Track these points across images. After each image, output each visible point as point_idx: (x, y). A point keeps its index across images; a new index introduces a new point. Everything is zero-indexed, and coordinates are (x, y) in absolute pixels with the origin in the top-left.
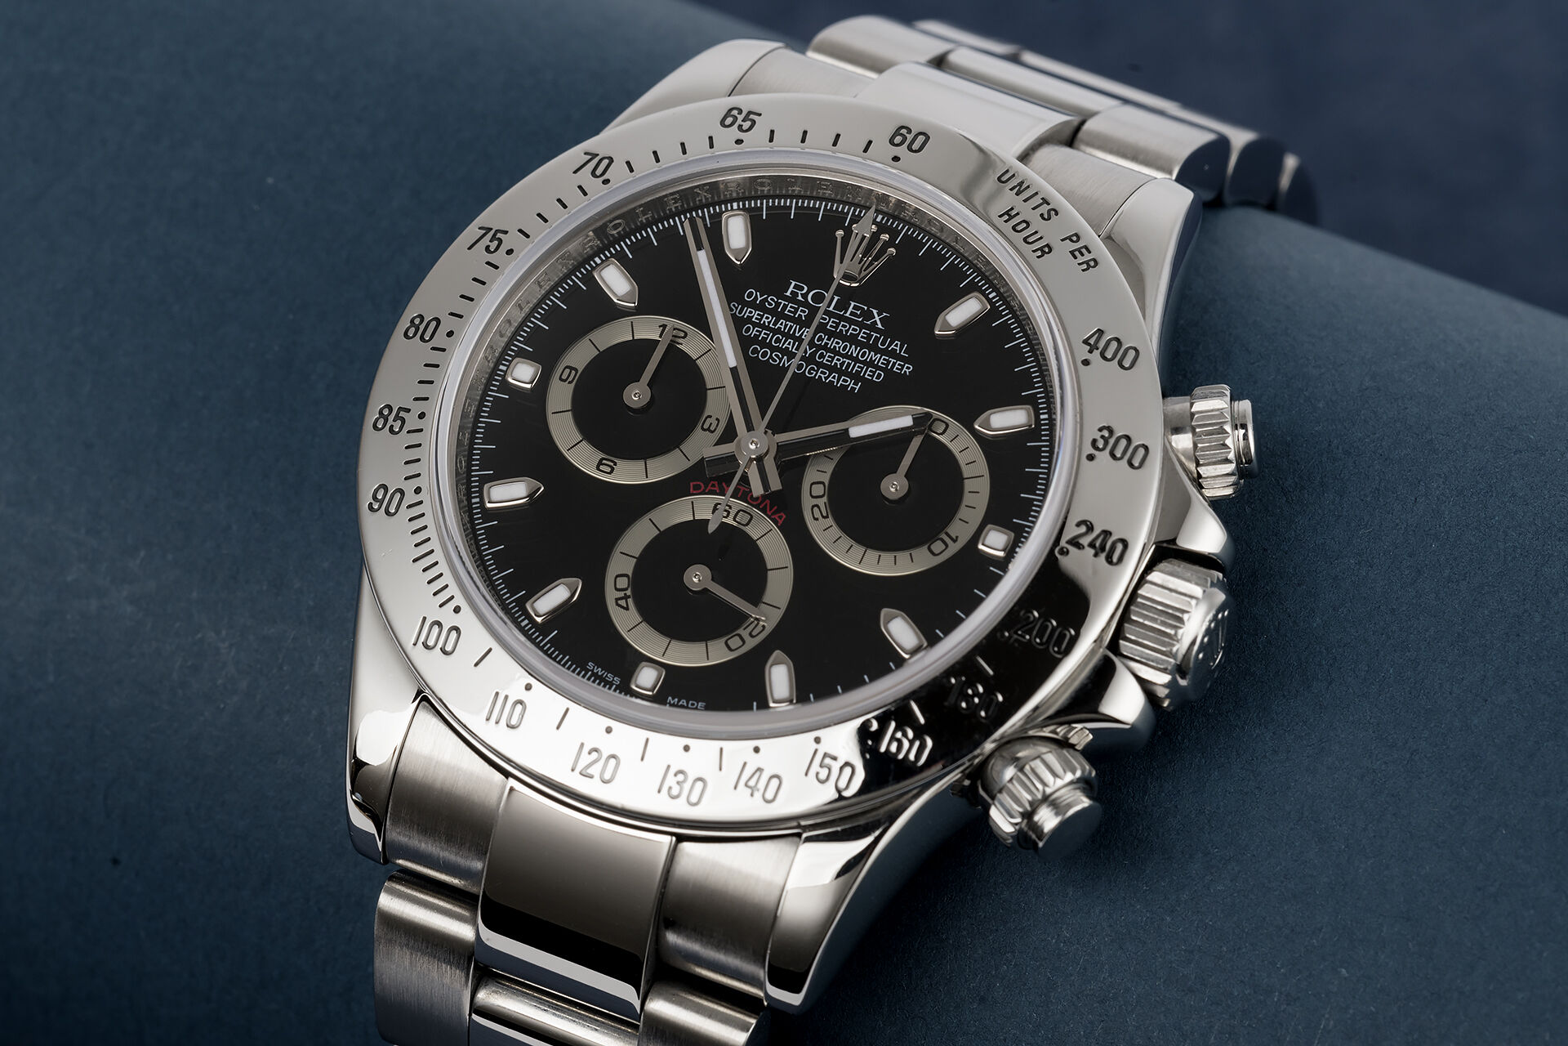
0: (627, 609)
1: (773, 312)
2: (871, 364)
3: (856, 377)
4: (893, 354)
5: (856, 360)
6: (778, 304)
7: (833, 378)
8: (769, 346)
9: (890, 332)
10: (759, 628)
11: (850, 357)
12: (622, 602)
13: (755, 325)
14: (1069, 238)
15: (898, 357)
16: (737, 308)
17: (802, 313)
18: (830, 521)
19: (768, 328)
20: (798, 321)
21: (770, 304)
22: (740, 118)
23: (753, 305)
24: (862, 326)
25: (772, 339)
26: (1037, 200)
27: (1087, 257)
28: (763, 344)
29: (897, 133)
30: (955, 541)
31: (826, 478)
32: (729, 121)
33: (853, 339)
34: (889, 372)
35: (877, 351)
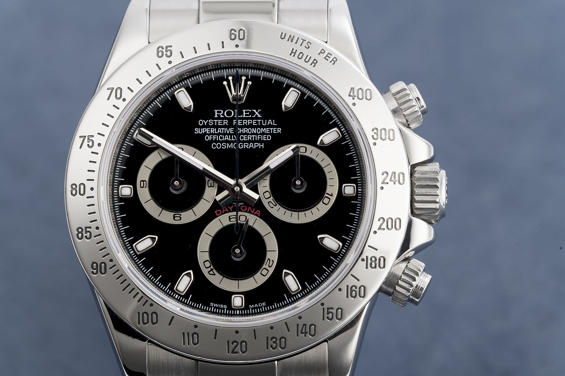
0: (215, 274)
1: (213, 126)
2: (263, 134)
3: (260, 141)
4: (270, 126)
5: (257, 134)
6: (214, 122)
7: (251, 145)
8: (219, 141)
9: (265, 117)
10: (271, 262)
11: (254, 134)
12: (211, 272)
13: (209, 135)
14: (321, 52)
15: (273, 127)
16: (198, 130)
17: (226, 122)
18: (278, 206)
19: (215, 134)
20: (225, 126)
21: (211, 124)
22: (164, 50)
23: (204, 126)
24: (252, 119)
25: (218, 138)
26: (300, 41)
27: (332, 58)
28: (216, 141)
29: (231, 34)
30: (332, 195)
31: (268, 189)
32: (160, 54)
33: (251, 126)
34: (272, 134)
35: (264, 127)
